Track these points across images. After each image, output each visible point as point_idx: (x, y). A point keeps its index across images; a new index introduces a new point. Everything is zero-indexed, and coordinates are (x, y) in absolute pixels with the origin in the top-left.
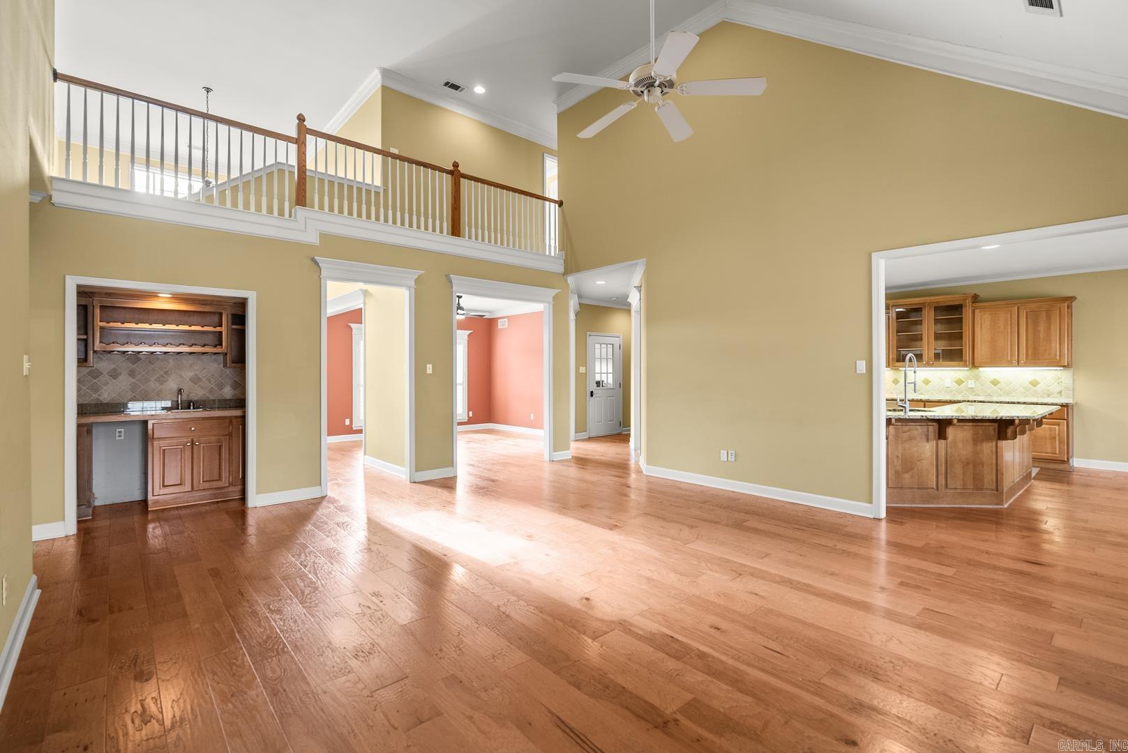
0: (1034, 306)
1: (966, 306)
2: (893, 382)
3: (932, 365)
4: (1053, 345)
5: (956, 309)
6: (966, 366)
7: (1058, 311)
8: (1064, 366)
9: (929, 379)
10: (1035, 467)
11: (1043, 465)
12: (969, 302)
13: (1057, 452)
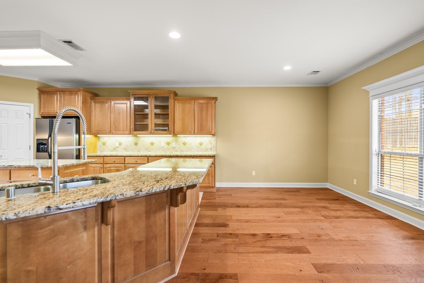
0: (201, 101)
1: (171, 98)
2: (135, 144)
3: (153, 134)
4: (209, 123)
5: (166, 99)
6: (170, 134)
7: (211, 104)
8: (213, 135)
9: (154, 142)
10: (201, 191)
11: (204, 190)
12: (172, 96)
13: (210, 183)
